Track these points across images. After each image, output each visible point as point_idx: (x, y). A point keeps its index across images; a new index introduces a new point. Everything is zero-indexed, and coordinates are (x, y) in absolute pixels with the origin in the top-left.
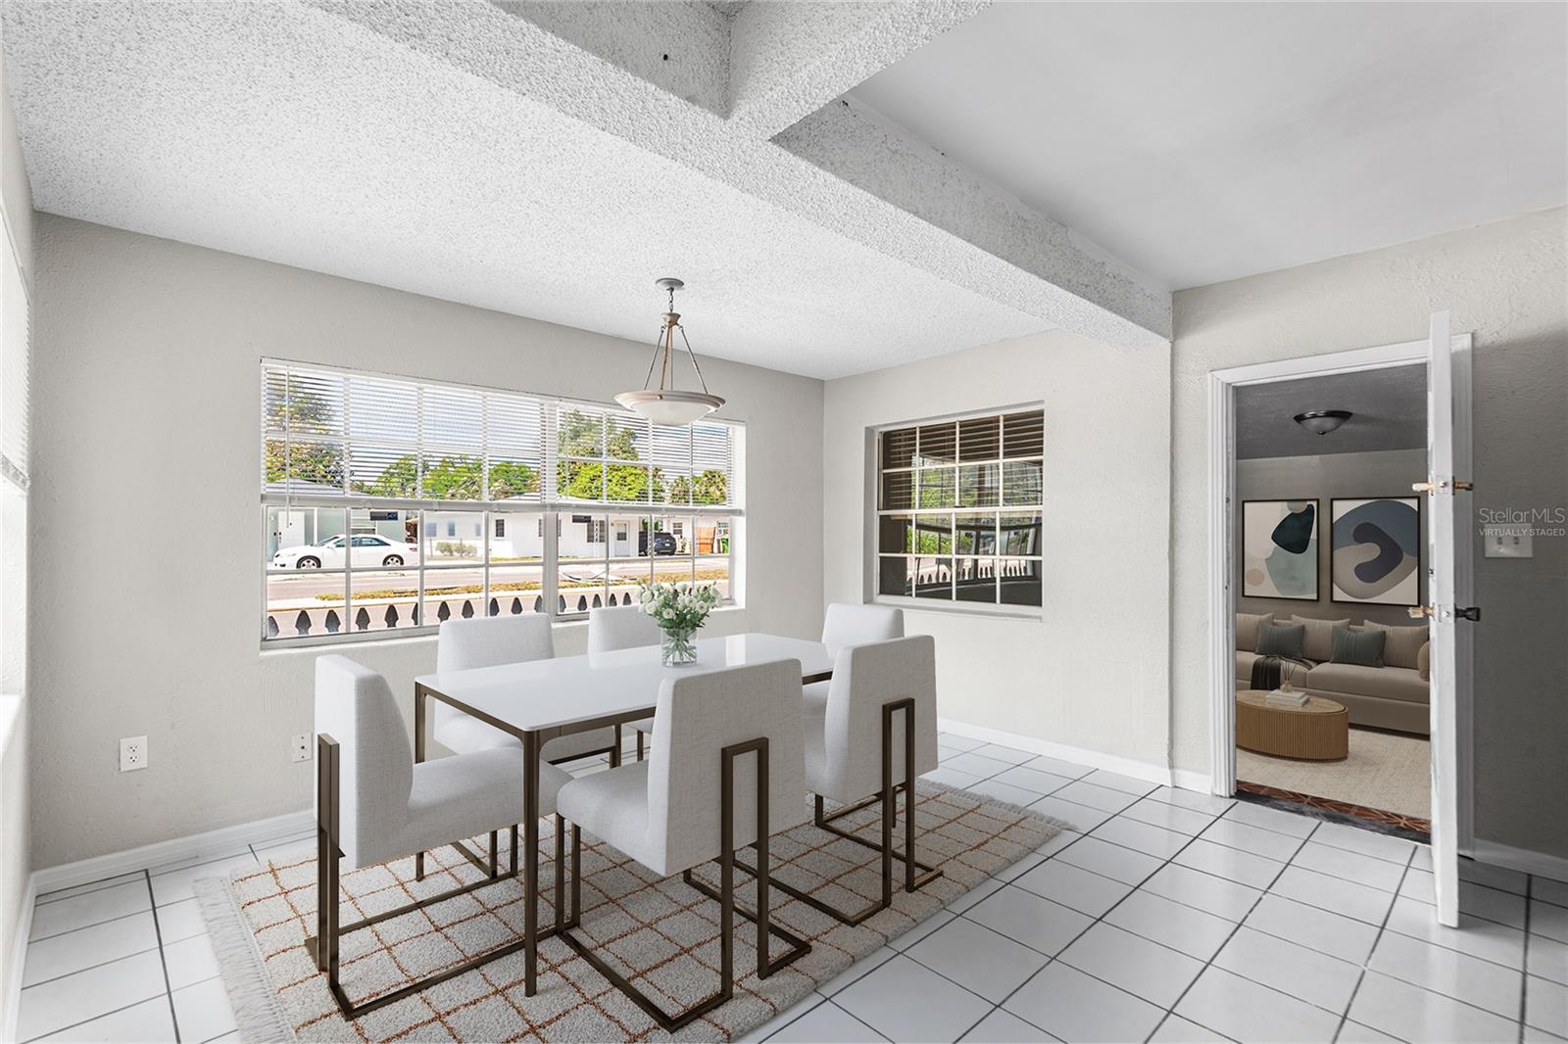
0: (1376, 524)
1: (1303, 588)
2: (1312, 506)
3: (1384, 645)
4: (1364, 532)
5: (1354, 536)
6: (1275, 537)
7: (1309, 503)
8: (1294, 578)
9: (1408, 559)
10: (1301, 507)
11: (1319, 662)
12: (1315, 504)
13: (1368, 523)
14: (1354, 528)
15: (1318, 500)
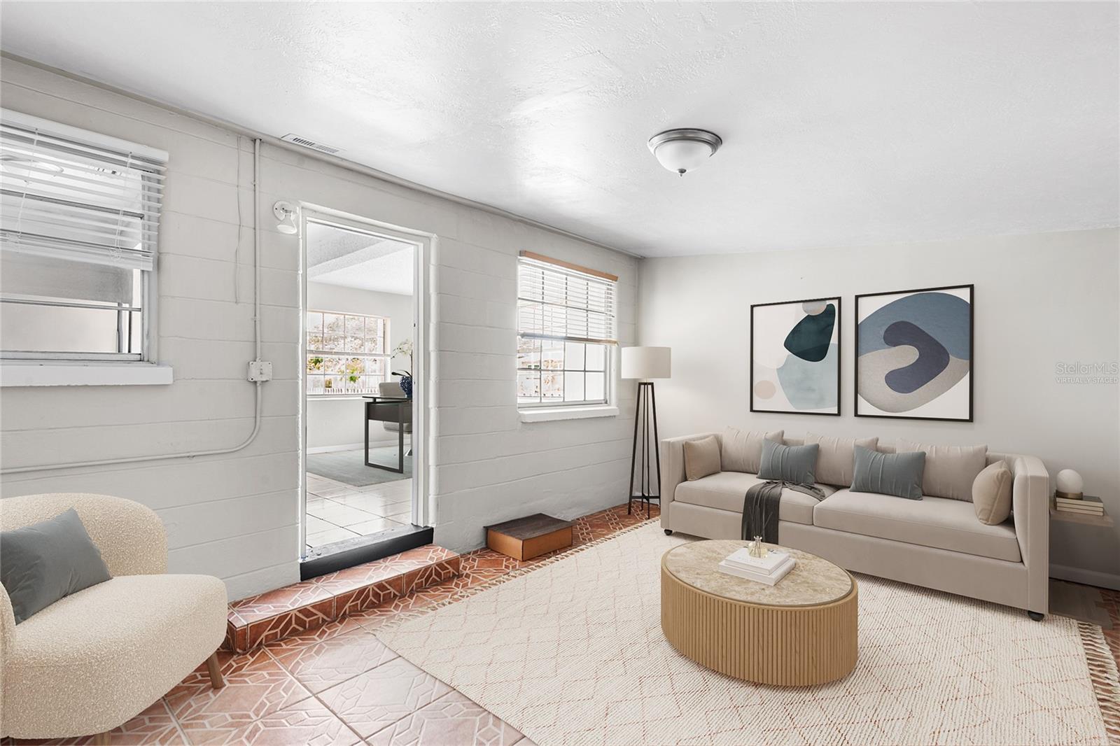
0: (913, 323)
1: (821, 401)
2: (832, 306)
3: (923, 472)
4: (898, 332)
5: (885, 338)
6: (789, 344)
7: (828, 302)
8: (810, 390)
9: (956, 362)
10: (819, 309)
11: (837, 487)
12: (835, 303)
13: (902, 322)
14: (885, 328)
15: (839, 299)
